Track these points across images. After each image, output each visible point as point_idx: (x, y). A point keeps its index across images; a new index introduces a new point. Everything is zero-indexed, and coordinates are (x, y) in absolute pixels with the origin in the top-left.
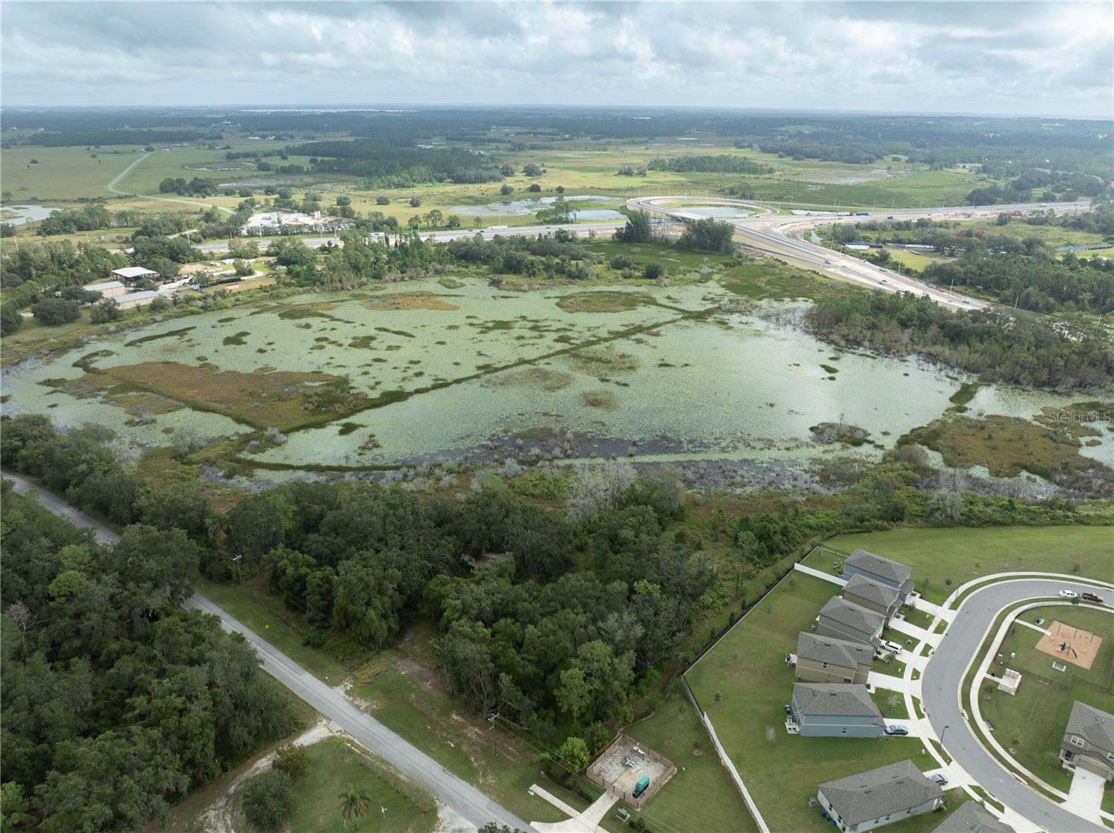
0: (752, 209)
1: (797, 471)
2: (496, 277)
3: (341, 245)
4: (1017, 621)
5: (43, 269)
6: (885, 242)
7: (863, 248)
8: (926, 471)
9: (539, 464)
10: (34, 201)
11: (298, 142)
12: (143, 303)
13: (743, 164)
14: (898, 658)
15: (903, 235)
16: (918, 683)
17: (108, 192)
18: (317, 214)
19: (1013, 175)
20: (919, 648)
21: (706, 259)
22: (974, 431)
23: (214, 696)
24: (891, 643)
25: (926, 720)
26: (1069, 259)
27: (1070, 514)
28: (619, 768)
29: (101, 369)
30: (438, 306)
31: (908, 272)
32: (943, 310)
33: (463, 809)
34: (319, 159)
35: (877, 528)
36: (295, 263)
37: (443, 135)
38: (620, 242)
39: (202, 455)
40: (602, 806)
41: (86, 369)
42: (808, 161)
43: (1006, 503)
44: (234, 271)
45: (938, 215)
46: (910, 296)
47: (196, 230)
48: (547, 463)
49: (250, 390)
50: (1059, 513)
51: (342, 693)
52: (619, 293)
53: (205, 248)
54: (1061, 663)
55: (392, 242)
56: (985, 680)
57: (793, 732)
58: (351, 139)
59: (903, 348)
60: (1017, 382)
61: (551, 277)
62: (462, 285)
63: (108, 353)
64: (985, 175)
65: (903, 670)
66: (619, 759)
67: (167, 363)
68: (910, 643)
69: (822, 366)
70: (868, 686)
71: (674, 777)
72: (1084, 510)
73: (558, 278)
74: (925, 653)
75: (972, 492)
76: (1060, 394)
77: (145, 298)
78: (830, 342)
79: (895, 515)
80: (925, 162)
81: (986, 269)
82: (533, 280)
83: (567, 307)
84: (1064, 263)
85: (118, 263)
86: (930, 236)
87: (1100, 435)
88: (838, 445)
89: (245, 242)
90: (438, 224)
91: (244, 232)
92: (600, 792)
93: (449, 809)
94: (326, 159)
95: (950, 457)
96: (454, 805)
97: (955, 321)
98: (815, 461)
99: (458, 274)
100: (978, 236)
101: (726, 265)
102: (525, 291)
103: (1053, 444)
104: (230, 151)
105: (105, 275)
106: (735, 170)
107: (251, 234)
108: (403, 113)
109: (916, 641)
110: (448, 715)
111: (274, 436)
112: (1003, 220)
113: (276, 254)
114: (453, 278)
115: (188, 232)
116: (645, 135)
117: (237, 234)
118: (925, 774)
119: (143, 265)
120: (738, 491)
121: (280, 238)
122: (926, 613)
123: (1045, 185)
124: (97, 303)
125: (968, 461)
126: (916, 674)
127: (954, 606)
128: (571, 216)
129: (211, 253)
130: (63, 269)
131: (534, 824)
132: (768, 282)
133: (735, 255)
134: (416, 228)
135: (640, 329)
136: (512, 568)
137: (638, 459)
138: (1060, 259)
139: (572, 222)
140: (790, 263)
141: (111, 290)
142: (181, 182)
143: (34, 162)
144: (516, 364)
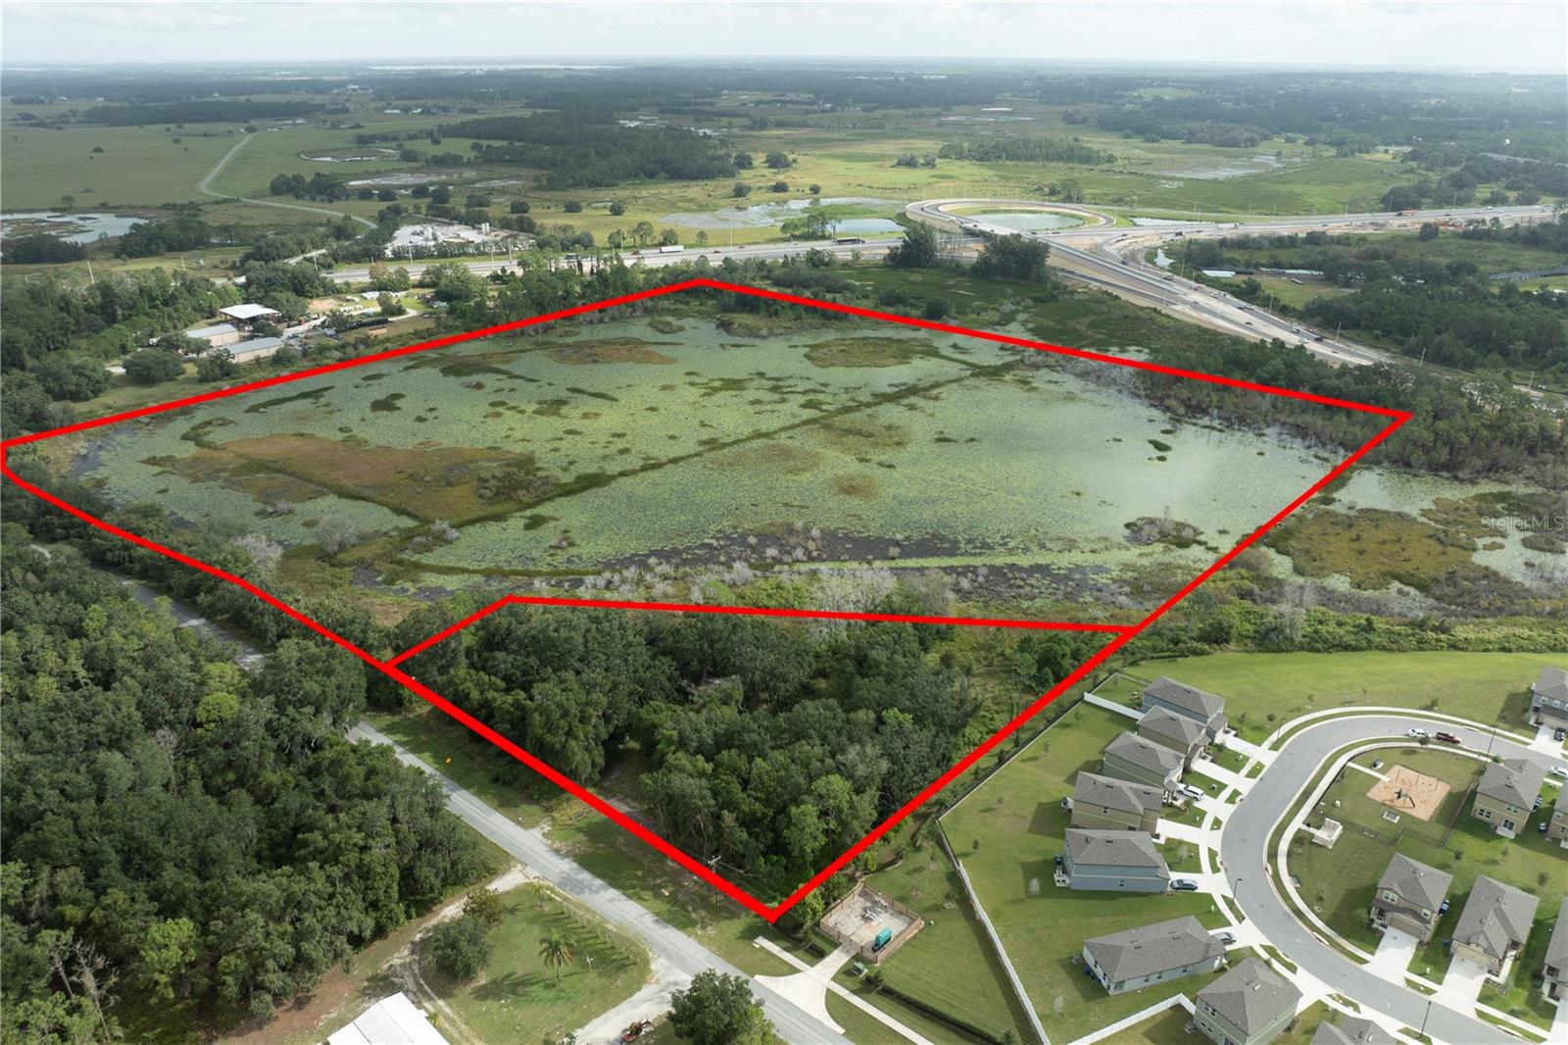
0: (1080, 218)
1: (1102, 579)
2: (727, 317)
3: (519, 272)
4: (1350, 764)
5: (131, 308)
6: (1257, 266)
7: (1226, 274)
8: (1267, 581)
9: (776, 568)
10: (104, 208)
11: (455, 119)
12: (264, 353)
13: (1072, 149)
14: (1196, 804)
15: (1283, 255)
16: (1219, 834)
17: (201, 193)
18: (485, 227)
19: (1453, 164)
20: (1226, 794)
21: (1009, 291)
22: (1339, 529)
23: (396, 832)
24: (1191, 788)
25: (1222, 875)
26: (1509, 290)
27: (1442, 637)
28: (858, 921)
29: (218, 442)
30: (647, 358)
31: (1283, 311)
32: (1323, 364)
33: (679, 961)
34: (484, 143)
35: (1195, 653)
36: (458, 298)
37: (654, 105)
38: (894, 267)
39: (357, 554)
40: (836, 960)
41: (200, 444)
42: (1166, 144)
43: (1363, 622)
44: (378, 309)
45: (1336, 225)
46: (1279, 344)
47: (324, 251)
48: (786, 567)
49: (410, 471)
50: (1431, 635)
51: (539, 835)
52: (890, 340)
53: (340, 276)
54: (1394, 812)
55: (587, 267)
56: (1299, 831)
57: (1062, 885)
58: (528, 113)
59: (1261, 419)
60: (1408, 464)
61: (798, 318)
62: (681, 329)
63: (225, 423)
64: (1414, 164)
65: (1202, 819)
66: (859, 910)
67: (302, 435)
68: (1214, 788)
69: (1151, 442)
70: (1157, 836)
71: (920, 931)
72: (1461, 632)
73: (808, 319)
74: (1231, 800)
75: (1323, 609)
76: (1462, 481)
77: (266, 347)
78: (1167, 409)
79: (1217, 637)
80: (1331, 144)
81: (1388, 307)
82: (775, 322)
83: (820, 359)
84: (1500, 297)
85: (226, 299)
86: (1320, 258)
87: (1504, 535)
88: (1158, 547)
89: (392, 268)
90: (648, 241)
91: (388, 253)
92: (835, 945)
93: (662, 961)
94: (496, 144)
95: (1302, 562)
96: (669, 957)
97: (1334, 382)
98: (1126, 567)
99: (676, 313)
100: (1388, 257)
101: (1036, 300)
102: (764, 338)
103: (1440, 548)
104: (360, 131)
105: (210, 315)
106: (1060, 158)
107: (399, 256)
108: (598, 71)
109: (1223, 786)
110: (663, 862)
111: (444, 532)
112: (1429, 232)
113: (433, 285)
114: (670, 319)
115: (314, 254)
116: (937, 104)
117: (379, 257)
118: (1211, 933)
119: (259, 301)
120: (1025, 604)
121: (437, 263)
122: (1238, 754)
123: (1497, 180)
124: (204, 355)
125: (1322, 568)
126: (1217, 824)
127: (1275, 747)
128: (829, 229)
129: (347, 284)
130: (156, 307)
131: (758, 978)
132: (1092, 325)
133: (1049, 286)
134: (618, 246)
135: (913, 390)
136: (739, 695)
137: (901, 563)
138: (1496, 291)
139: (829, 238)
140: (1124, 296)
141: (220, 337)
142: (298, 179)
143: (98, 150)
144: (750, 438)
